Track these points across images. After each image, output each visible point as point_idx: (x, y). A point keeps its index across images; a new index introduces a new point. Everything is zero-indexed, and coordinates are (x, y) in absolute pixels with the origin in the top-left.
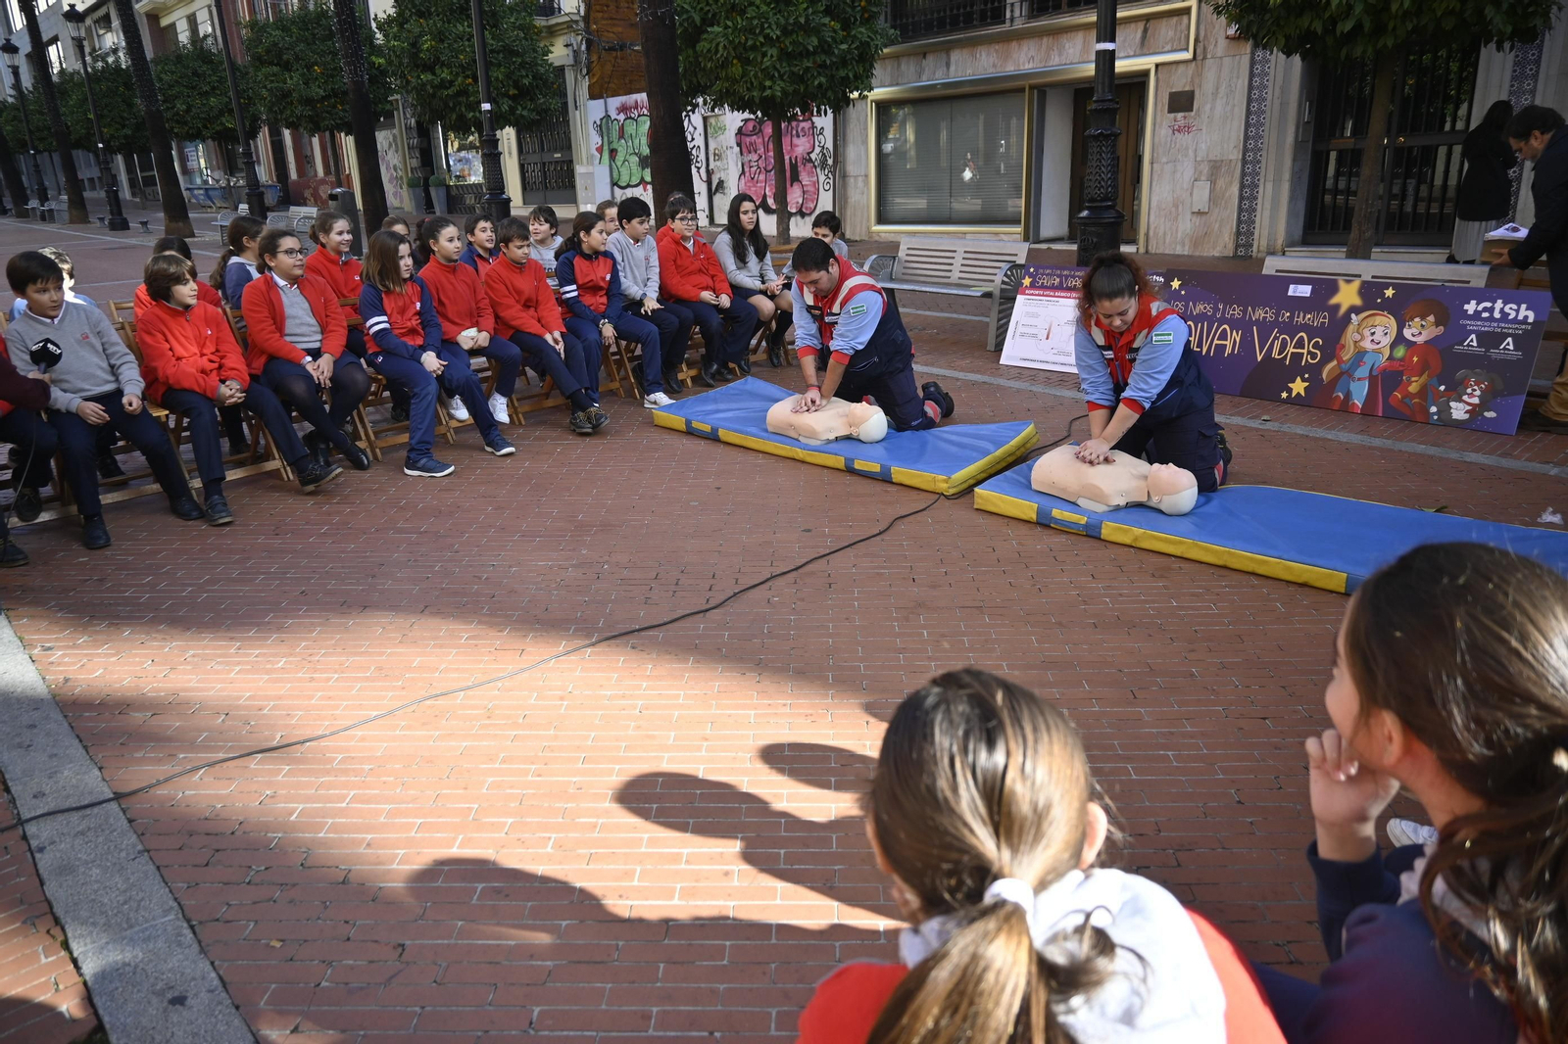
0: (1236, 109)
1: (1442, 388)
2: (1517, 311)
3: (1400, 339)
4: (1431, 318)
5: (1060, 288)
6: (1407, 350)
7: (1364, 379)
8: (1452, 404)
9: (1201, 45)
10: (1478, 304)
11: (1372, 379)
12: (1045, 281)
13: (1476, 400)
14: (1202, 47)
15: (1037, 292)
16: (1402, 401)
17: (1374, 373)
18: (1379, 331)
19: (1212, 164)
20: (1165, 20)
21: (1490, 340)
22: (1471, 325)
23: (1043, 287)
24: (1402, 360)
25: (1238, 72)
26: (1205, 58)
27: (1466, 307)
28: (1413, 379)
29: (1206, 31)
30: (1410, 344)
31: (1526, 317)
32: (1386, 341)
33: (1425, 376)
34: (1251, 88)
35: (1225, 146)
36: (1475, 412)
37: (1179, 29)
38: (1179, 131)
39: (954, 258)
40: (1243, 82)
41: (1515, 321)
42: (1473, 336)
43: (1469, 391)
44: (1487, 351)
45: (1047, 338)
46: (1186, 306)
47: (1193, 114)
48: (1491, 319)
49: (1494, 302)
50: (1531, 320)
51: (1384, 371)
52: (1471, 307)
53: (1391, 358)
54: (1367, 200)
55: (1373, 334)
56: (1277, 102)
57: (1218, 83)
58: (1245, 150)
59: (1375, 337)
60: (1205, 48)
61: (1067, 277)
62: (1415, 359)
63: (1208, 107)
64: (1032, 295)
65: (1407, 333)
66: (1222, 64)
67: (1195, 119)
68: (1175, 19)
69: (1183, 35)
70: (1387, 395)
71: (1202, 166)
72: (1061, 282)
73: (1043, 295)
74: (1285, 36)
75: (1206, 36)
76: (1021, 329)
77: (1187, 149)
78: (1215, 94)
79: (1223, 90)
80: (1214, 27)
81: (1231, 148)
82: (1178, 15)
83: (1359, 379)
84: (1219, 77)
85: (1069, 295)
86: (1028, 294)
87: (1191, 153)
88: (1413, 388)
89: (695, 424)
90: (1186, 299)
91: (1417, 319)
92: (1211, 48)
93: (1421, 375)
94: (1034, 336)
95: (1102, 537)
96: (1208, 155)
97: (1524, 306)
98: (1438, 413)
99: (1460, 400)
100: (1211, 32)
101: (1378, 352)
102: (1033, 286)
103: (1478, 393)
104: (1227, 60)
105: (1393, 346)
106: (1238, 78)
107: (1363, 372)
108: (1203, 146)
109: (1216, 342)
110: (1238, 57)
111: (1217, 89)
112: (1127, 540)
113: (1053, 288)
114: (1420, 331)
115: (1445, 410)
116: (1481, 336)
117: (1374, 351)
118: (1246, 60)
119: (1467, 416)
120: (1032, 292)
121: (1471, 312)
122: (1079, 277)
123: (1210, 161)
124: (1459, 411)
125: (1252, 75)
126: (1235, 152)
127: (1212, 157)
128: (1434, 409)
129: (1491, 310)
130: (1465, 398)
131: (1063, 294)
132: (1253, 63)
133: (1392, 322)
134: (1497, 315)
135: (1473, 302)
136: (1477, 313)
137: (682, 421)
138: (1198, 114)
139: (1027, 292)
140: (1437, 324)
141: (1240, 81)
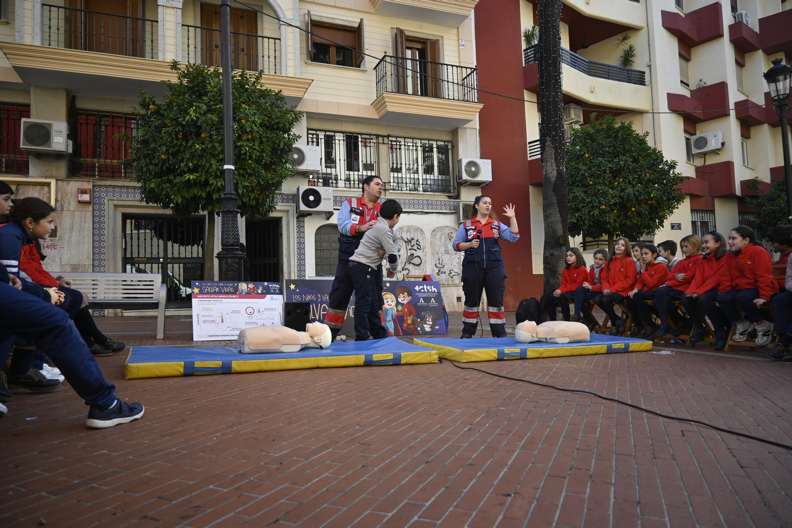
0: (86, 239)
1: (419, 320)
2: (431, 288)
3: (398, 303)
4: (406, 293)
5: (220, 293)
6: (402, 307)
7: (391, 321)
8: (424, 325)
9: (60, 203)
10: (419, 287)
11: (394, 320)
12: (209, 290)
13: (431, 323)
14: (60, 204)
15: (206, 296)
16: (407, 327)
17: (394, 318)
18: (389, 300)
19: (72, 266)
20: (31, 187)
21: (427, 300)
22: (420, 295)
23: (208, 293)
24: (401, 311)
25: (85, 219)
26: (62, 210)
27: (415, 288)
28: (408, 318)
29: (62, 196)
30: (402, 304)
31: (435, 290)
32: (394, 304)
33: (412, 316)
34: (94, 228)
35: (81, 257)
36: (432, 327)
37: (42, 192)
38: (47, 247)
39: (97, 285)
40: (89, 225)
41: (432, 292)
42: (421, 299)
43: (428, 320)
44: (428, 304)
45: (222, 322)
46: (301, 297)
47: (57, 239)
48: (424, 292)
49: (423, 286)
50: (436, 292)
51: (397, 316)
52: (417, 288)
53: (397, 311)
54: (210, 277)
55: (388, 302)
56: (111, 237)
57: (72, 223)
58: (94, 260)
59: (389, 303)
60: (62, 205)
61: (223, 287)
62: (406, 310)
63: (67, 236)
64: (203, 298)
65: (400, 300)
66: (74, 215)
67: (58, 242)
68: (39, 187)
69: (45, 196)
70: (401, 326)
71: (66, 268)
72: (220, 289)
73: (210, 298)
74: (182, 196)
75: (62, 199)
76: (201, 319)
77: (54, 257)
78: (71, 229)
79: (76, 227)
80: (67, 195)
81: (85, 258)
82: (41, 185)
83: (389, 321)
84: (73, 221)
85: (227, 296)
86: (199, 298)
87: (57, 260)
88: (409, 322)
89: (198, 364)
90: (300, 294)
91: (401, 294)
92: (66, 205)
93: (410, 316)
94: (213, 321)
95: (527, 357)
96: (69, 262)
97: (432, 287)
98: (421, 330)
99: (427, 324)
100: (66, 198)
101: (392, 309)
102: (201, 292)
103: (430, 320)
104: (77, 213)
105: (397, 306)
106: (85, 222)
107: (389, 318)
108: (66, 257)
109: (322, 313)
110: (84, 212)
111: (72, 227)
112: (537, 355)
113: (215, 293)
114: (404, 299)
115: (423, 329)
116: (424, 298)
117: (391, 309)
118: (89, 215)
119: (430, 330)
120: (202, 296)
121: (418, 290)
122: (231, 287)
123: (72, 265)
124: (427, 328)
125: (94, 222)
126: (87, 260)
127: (72, 263)
128: (419, 329)
129: (423, 289)
130: (427, 322)
131: (225, 296)
132: (94, 216)
133: (393, 296)
134: (426, 291)
135: (417, 286)
136: (420, 290)
137: (180, 365)
138: (60, 238)
139: (198, 296)
140: (409, 295)
141: (87, 225)
